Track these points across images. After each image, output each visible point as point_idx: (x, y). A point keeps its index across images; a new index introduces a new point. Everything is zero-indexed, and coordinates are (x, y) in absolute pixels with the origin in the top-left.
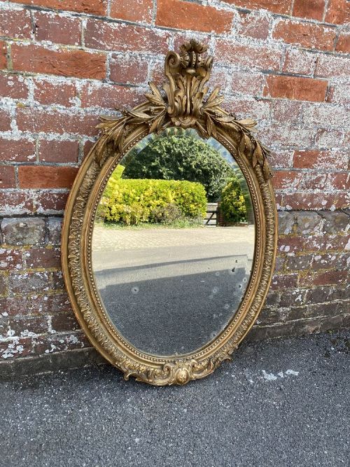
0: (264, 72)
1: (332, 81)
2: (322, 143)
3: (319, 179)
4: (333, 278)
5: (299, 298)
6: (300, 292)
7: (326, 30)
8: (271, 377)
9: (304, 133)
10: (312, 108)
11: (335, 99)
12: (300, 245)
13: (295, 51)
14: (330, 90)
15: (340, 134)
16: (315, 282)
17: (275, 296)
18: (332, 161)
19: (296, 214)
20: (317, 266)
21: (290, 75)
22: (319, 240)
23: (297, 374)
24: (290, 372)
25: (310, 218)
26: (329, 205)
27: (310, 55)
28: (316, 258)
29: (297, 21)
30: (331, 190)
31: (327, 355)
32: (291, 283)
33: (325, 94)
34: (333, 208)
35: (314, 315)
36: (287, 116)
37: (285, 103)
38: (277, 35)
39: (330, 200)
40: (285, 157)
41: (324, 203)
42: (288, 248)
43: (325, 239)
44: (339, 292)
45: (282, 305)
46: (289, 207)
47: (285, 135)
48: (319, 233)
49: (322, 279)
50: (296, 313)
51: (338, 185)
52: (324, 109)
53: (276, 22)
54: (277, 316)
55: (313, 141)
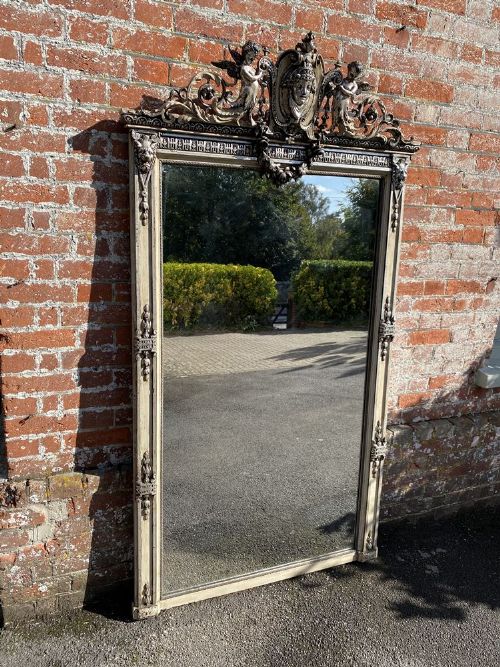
0: (407, 331)
1: (455, 328)
2: (448, 370)
3: (447, 395)
4: (463, 470)
5: (439, 489)
6: (440, 484)
7: (446, 299)
8: (425, 555)
9: (436, 365)
10: (439, 348)
11: (456, 339)
12: (438, 446)
13: (426, 315)
14: (451, 334)
15: (461, 362)
16: (450, 474)
17: (421, 488)
18: (456, 381)
19: (433, 423)
20: (452, 462)
21: (424, 330)
22: (452, 442)
23: (444, 551)
25: (444, 426)
26: (456, 413)
27: (437, 316)
28: (451, 456)
29: (427, 298)
30: (457, 401)
32: (432, 477)
33: (448, 337)
34: (460, 414)
35: (451, 502)
36: (423, 355)
37: (422, 348)
38: (415, 307)
39: (457, 408)
40: (422, 383)
41: (453, 411)
42: (429, 451)
43: (456, 440)
44: (470, 481)
45: (426, 495)
46: (427, 418)
47: (423, 368)
48: (451, 436)
49: (456, 472)
50: (437, 501)
51: (462, 397)
52: (448, 347)
53: (414, 301)
54: (423, 505)
55: (442, 369)
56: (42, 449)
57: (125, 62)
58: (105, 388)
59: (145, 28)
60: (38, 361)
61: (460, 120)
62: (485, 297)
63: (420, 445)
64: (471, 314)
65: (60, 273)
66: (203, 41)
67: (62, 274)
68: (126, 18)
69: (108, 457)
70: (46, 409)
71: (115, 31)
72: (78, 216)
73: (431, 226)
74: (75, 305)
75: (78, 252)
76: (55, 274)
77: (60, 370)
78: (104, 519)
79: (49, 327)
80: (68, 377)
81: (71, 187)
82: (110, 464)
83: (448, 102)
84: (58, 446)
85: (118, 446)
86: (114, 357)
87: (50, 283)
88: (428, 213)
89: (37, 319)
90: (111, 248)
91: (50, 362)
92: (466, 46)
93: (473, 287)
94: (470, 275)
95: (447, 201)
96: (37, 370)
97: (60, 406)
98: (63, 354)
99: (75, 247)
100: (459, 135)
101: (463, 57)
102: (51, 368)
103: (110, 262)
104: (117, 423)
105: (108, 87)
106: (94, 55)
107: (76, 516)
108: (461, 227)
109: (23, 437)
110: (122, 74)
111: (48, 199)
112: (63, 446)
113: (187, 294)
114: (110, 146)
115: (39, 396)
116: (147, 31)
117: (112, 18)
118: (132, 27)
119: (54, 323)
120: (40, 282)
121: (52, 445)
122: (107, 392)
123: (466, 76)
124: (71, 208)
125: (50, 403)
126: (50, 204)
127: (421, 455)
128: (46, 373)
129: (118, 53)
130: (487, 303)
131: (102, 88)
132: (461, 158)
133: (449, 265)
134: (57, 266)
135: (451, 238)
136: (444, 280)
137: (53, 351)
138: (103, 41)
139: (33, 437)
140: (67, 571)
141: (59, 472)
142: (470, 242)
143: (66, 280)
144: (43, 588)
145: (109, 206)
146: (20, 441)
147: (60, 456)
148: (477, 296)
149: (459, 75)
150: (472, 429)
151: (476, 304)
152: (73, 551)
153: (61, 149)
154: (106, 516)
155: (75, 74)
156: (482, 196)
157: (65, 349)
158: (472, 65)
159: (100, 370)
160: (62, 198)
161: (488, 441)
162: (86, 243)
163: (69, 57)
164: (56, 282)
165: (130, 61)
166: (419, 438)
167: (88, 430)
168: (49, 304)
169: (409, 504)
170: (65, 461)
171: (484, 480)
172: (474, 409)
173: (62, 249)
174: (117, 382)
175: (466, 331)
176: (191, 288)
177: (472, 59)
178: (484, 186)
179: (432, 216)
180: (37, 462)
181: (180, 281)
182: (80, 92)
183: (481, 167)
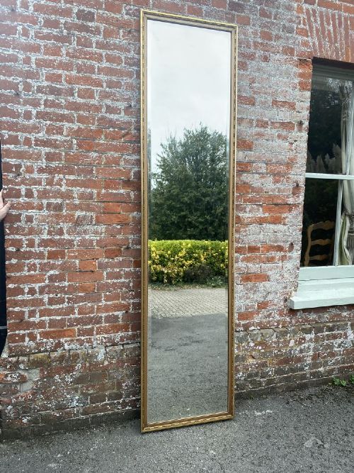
0: (239, 274)
1: (269, 273)
2: (270, 297)
3: (271, 314)
4: (286, 361)
5: (270, 373)
6: (270, 370)
7: (262, 256)
9: (260, 295)
10: (262, 284)
11: (272, 279)
12: (266, 346)
13: (250, 265)
14: (268, 276)
15: (277, 293)
16: (277, 364)
17: (258, 372)
18: (276, 305)
19: (262, 331)
20: (277, 356)
21: (250, 273)
22: (275, 343)
24: (268, 411)
25: (269, 332)
26: (278, 325)
27: (257, 265)
28: (276, 352)
29: (249, 255)
30: (278, 317)
31: (288, 403)
32: (264, 365)
33: (267, 278)
34: (280, 326)
35: (280, 382)
36: (251, 289)
37: (250, 284)
39: (278, 322)
40: (253, 306)
41: (276, 324)
42: (260, 348)
43: (278, 342)
44: (291, 369)
45: (262, 377)
46: (258, 328)
47: (252, 296)
48: (274, 339)
49: (281, 363)
50: (270, 382)
51: (281, 315)
52: (267, 284)
53: (241, 257)
54: (260, 384)
55: (265, 297)
56: (27, 339)
57: (72, 142)
58: (61, 306)
59: (82, 127)
60: (26, 291)
61: (259, 157)
62: (288, 254)
63: (253, 344)
64: (280, 264)
65: (38, 245)
66: (111, 129)
67: (39, 246)
68: (73, 122)
69: (63, 345)
70: (29, 317)
71: (67, 128)
72: (48, 216)
73: (247, 215)
74: (46, 261)
75: (48, 234)
76: (36, 245)
77: (37, 296)
78: (59, 380)
79: (32, 272)
80: (42, 300)
81: (45, 202)
82: (65, 350)
83: (250, 149)
84: (36, 338)
85: (68, 339)
86: (66, 289)
87: (33, 250)
88: (245, 208)
89: (26, 268)
90: (65, 231)
91: (32, 291)
92: (258, 121)
93: (280, 249)
94: (276, 241)
95: (256, 201)
96: (26, 295)
97: (38, 315)
98: (39, 287)
99: (46, 231)
100: (260, 165)
101: (257, 126)
102: (33, 295)
103: (64, 239)
104: (68, 326)
105: (64, 154)
106: (57, 140)
107: (44, 378)
108: (267, 215)
109: (17, 332)
110: (71, 147)
111: (33, 208)
112: (38, 337)
113: (174, 261)
114: (65, 181)
115: (26, 310)
116: (83, 128)
117: (67, 123)
118: (75, 126)
119: (35, 271)
120: (28, 249)
121: (33, 338)
122: (63, 308)
123: (260, 135)
124: (45, 212)
125: (32, 314)
126: (34, 211)
127: (255, 350)
128: (30, 297)
129: (68, 138)
130: (290, 258)
131: (61, 154)
132: (263, 177)
133: (261, 236)
134: (37, 242)
135: (261, 221)
136: (259, 245)
137: (33, 285)
138: (61, 134)
139: (22, 332)
140: (39, 411)
141: (36, 353)
142: (274, 223)
143: (42, 249)
144: (25, 421)
145: (64, 211)
146: (15, 334)
147: (37, 343)
148: (282, 253)
149: (256, 135)
150: (289, 335)
151: (283, 258)
152: (42, 399)
153: (40, 184)
154: (61, 379)
155: (47, 150)
156: (278, 197)
157: (40, 285)
158: (262, 130)
159: (59, 295)
160: (40, 208)
161: (300, 343)
162: (52, 229)
163: (45, 142)
164: (36, 249)
165: (75, 142)
166: (252, 340)
167: (52, 330)
168: (32, 261)
169: (251, 382)
170: (39, 346)
171: (302, 369)
172: (290, 323)
173: (40, 232)
174: (68, 303)
175: (278, 275)
176: (176, 257)
177: (262, 126)
178: (279, 192)
179: (248, 210)
180: (24, 347)
181: (169, 252)
182: (50, 157)
183: (276, 182)
